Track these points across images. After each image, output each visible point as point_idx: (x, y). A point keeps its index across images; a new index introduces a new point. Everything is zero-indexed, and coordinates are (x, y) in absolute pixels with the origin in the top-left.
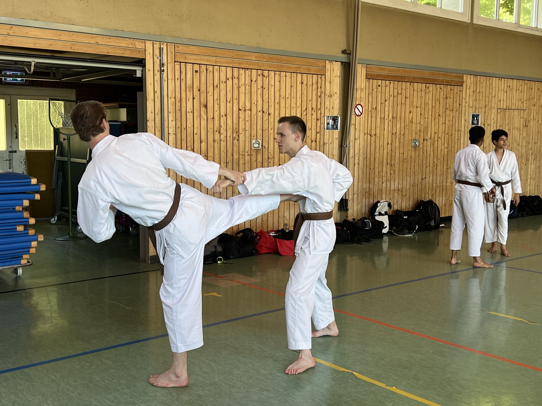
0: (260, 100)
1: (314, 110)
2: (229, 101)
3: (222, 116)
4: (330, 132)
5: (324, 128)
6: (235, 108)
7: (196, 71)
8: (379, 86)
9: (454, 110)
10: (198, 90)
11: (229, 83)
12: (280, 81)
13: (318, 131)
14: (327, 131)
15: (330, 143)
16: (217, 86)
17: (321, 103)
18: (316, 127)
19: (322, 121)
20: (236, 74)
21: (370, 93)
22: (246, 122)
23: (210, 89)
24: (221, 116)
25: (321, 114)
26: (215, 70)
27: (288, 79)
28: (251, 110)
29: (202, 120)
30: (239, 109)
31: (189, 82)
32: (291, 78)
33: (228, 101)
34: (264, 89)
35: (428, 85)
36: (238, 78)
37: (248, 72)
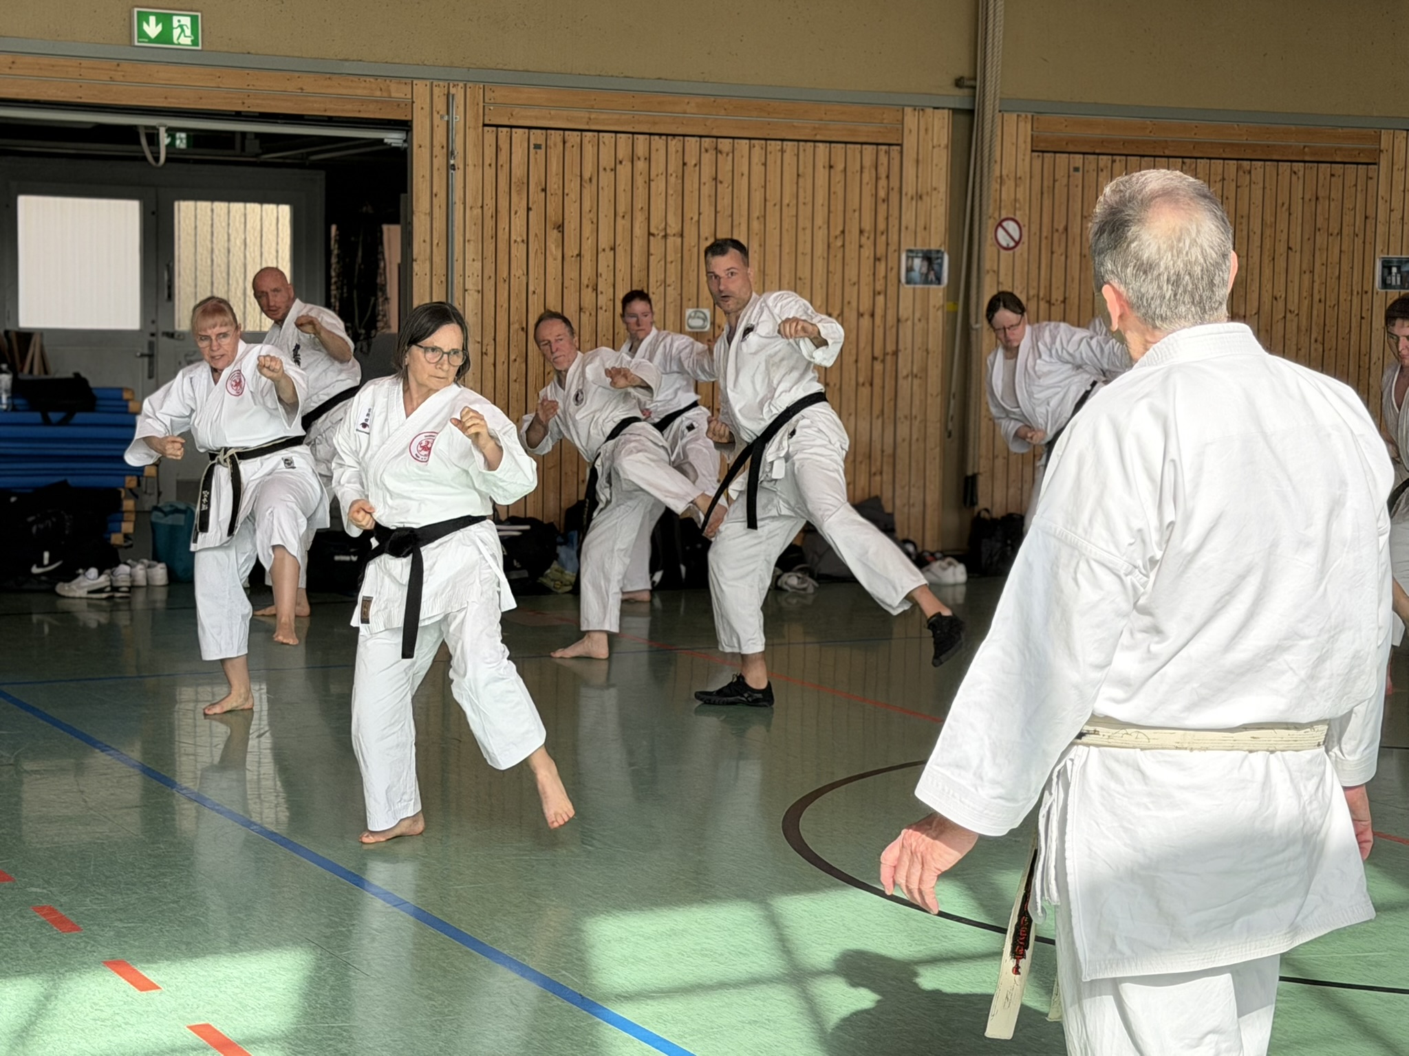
0: (707, 210)
1: (866, 235)
2: (621, 215)
3: (604, 250)
4: (918, 293)
5: (899, 281)
6: (639, 231)
7: (537, 147)
8: (1076, 169)
9: (1345, 232)
10: (540, 188)
11: (624, 170)
12: (765, 164)
13: (879, 287)
14: (906, 289)
15: (916, 320)
16: (590, 180)
17: (887, 218)
18: (872, 277)
19: (892, 262)
20: (641, 149)
21: (1045, 189)
22: (668, 265)
23: (573, 186)
24: (600, 250)
25: (888, 244)
26: (586, 141)
27: (789, 157)
28: (682, 236)
29: (549, 260)
30: (650, 234)
31: (519, 172)
32: (798, 155)
33: (620, 213)
34: (719, 185)
35: (1246, 164)
36: (649, 159)
37: (674, 144)
